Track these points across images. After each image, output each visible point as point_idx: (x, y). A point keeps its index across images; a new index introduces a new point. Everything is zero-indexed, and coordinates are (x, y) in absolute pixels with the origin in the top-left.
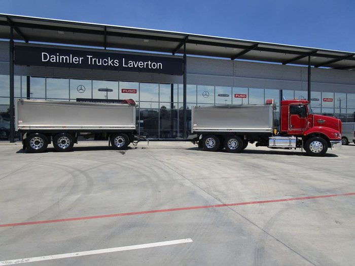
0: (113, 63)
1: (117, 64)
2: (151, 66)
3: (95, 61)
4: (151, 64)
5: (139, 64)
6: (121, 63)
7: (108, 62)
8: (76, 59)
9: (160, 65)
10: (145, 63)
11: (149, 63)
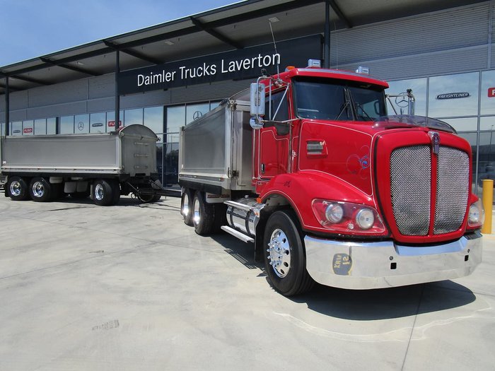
0: (209, 70)
1: (213, 72)
2: (262, 63)
3: (188, 72)
4: (262, 60)
5: (244, 64)
6: (219, 69)
7: (203, 71)
8: (168, 75)
9: (276, 57)
10: (253, 60)
11: (260, 58)
